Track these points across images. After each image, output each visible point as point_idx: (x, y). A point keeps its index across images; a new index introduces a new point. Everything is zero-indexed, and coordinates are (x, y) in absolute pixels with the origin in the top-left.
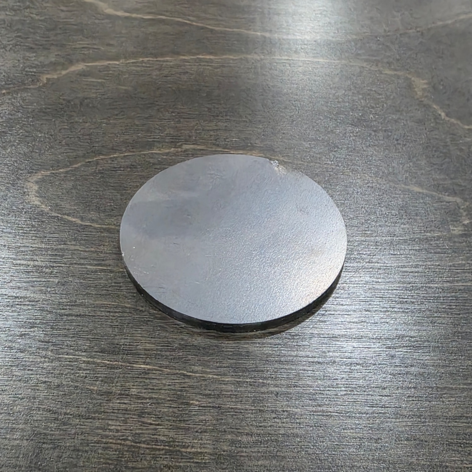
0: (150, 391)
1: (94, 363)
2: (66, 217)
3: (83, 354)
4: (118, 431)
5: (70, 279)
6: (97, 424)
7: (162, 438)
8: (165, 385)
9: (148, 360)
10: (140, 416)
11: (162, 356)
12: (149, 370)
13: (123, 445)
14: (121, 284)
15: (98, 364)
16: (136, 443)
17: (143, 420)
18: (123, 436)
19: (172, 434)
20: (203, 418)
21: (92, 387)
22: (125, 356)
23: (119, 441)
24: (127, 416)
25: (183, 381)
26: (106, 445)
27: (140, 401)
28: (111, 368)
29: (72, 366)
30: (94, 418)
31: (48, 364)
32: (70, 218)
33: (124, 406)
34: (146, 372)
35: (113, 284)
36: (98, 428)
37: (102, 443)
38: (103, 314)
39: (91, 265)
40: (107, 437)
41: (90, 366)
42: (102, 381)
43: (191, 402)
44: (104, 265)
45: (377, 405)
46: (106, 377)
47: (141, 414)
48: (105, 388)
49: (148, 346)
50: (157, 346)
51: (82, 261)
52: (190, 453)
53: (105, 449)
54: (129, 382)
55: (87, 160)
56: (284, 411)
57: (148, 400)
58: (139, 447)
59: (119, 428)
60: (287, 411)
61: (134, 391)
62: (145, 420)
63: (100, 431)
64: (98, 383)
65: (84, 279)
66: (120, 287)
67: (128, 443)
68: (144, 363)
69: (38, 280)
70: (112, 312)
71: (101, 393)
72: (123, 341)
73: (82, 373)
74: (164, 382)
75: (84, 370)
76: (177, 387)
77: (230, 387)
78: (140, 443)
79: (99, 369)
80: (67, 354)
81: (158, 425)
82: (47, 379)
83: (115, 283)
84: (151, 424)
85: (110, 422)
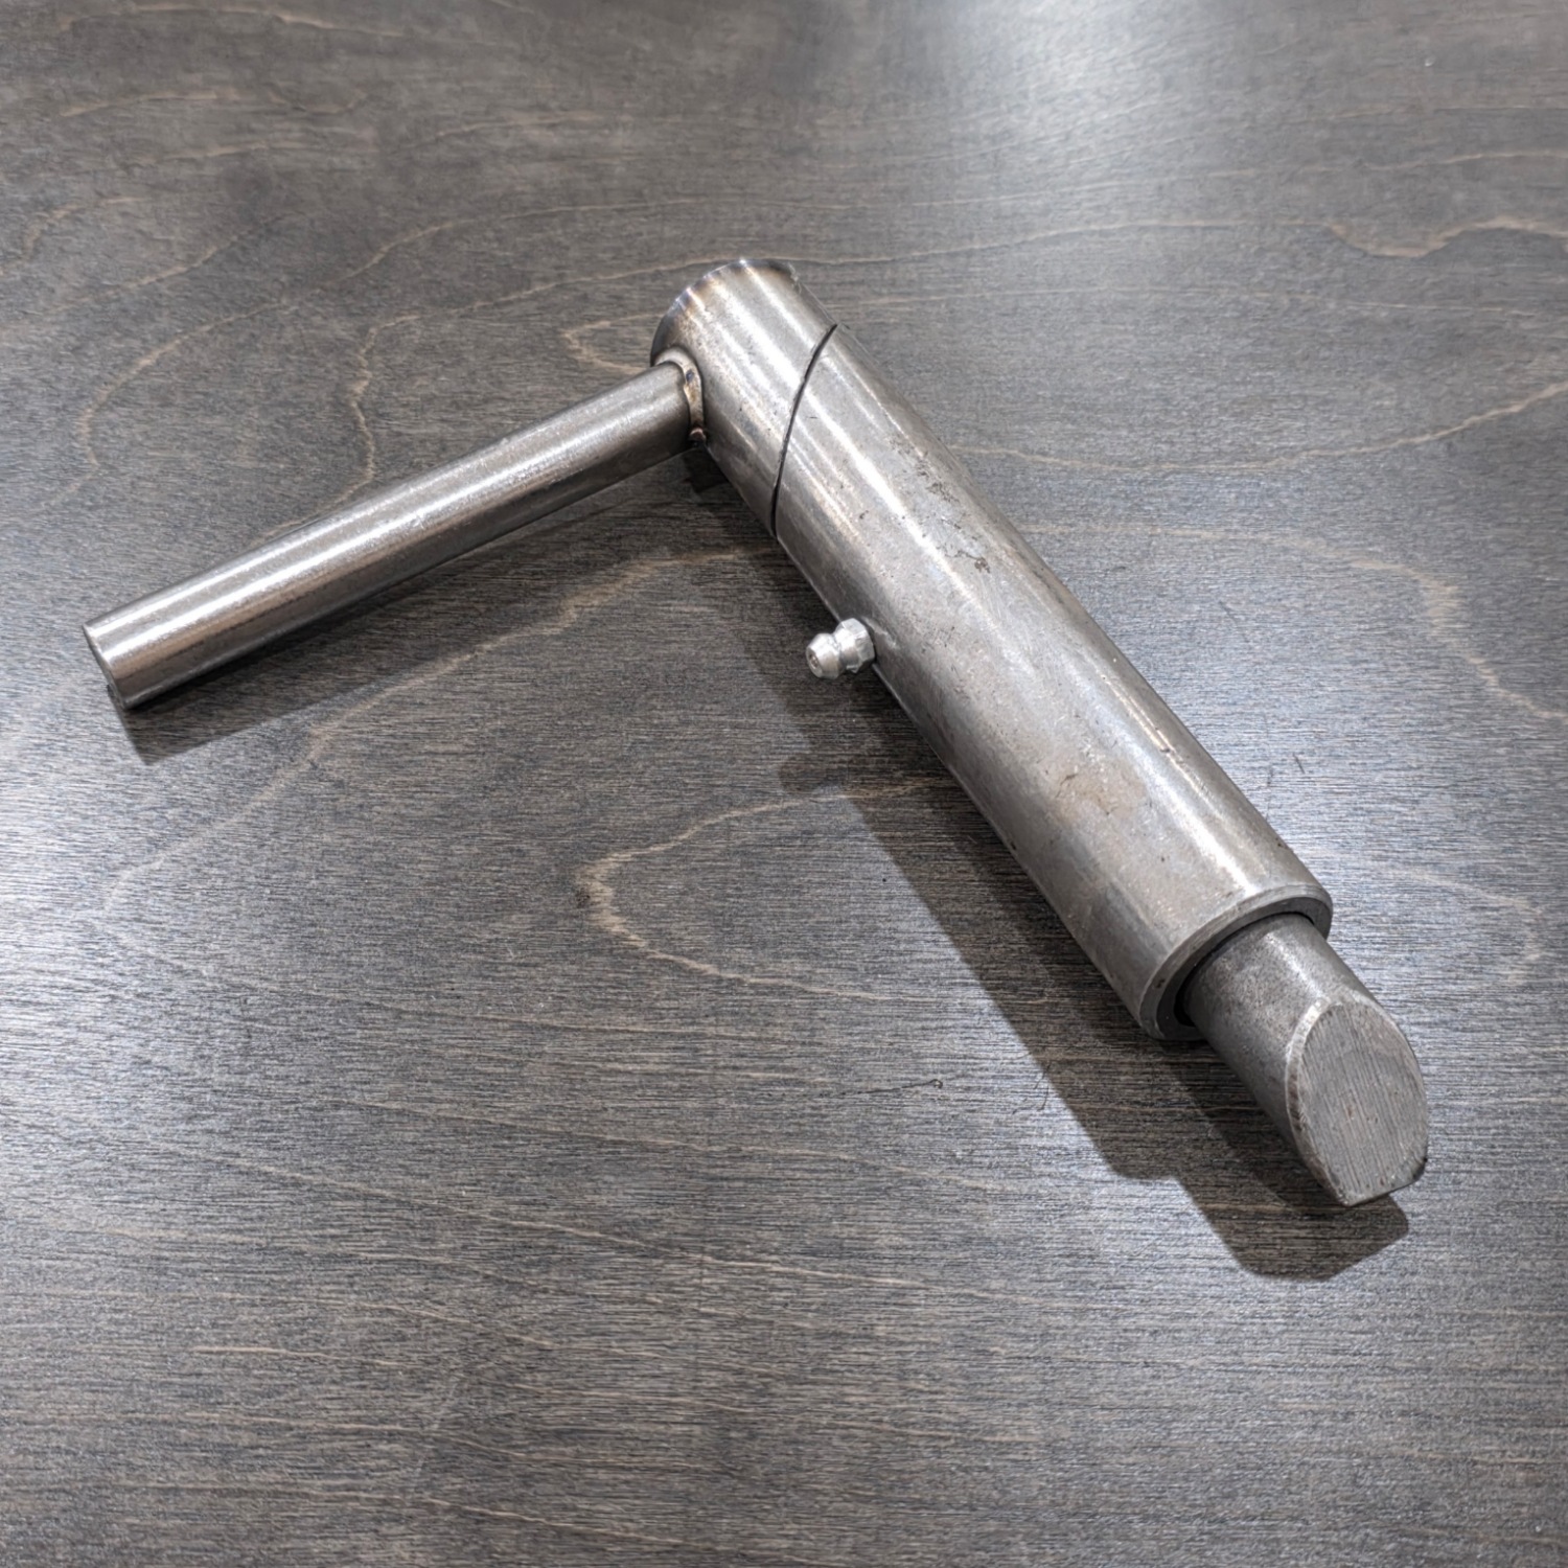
0: (911, 1329)
1: (795, 1276)
2: (686, 961)
3: (774, 1258)
4: (862, 1406)
5: (721, 1101)
6: (823, 1391)
7: (947, 1418)
8: (938, 1318)
9: (900, 1269)
10: (901, 1379)
11: (927, 1260)
12: (903, 1288)
13: (879, 1431)
14: (823, 1112)
15: (804, 1279)
16: (900, 1426)
17: (906, 1384)
18: (874, 1414)
19: (964, 1410)
20: (1019, 1379)
21: (799, 1324)
22: (853, 1262)
23: (868, 1424)
24: (876, 1378)
25: (972, 1309)
26: (844, 1432)
27: (895, 1349)
28: (830, 1285)
29: (757, 1283)
30: (814, 1383)
31: (708, 1281)
32: (693, 964)
33: (866, 1359)
34: (900, 1292)
35: (808, 1111)
36: (825, 1401)
37: (836, 1427)
38: (798, 1175)
39: (756, 1069)
40: (844, 1416)
41: (791, 1283)
42: (817, 1311)
43: (992, 1349)
44: (785, 1070)
45: (1344, 1351)
46: (824, 1304)
47: (902, 1376)
48: (828, 1324)
49: (897, 1240)
50: (913, 1239)
51: (738, 1062)
52: (1001, 1443)
53: (843, 1438)
54: (867, 1312)
55: (706, 822)
56: (1168, 1364)
57: (909, 1348)
58: (906, 1435)
59: (864, 1399)
60: (1175, 1365)
61: (880, 1331)
62: (912, 1384)
63: (829, 1406)
64: (810, 1315)
65: (748, 1100)
66: (824, 1116)
67: (886, 1427)
68: (894, 1274)
69: (657, 1104)
70: (814, 1171)
71: (821, 1335)
72: (846, 1230)
73: (779, 1297)
74: (937, 1311)
75: (781, 1290)
76: (964, 1320)
77: (1062, 1320)
78: (907, 1425)
79: (809, 1288)
80: (743, 1260)
81: (936, 1393)
82: (713, 1310)
83: (813, 1108)
84: (921, 1392)
85: (847, 1390)
